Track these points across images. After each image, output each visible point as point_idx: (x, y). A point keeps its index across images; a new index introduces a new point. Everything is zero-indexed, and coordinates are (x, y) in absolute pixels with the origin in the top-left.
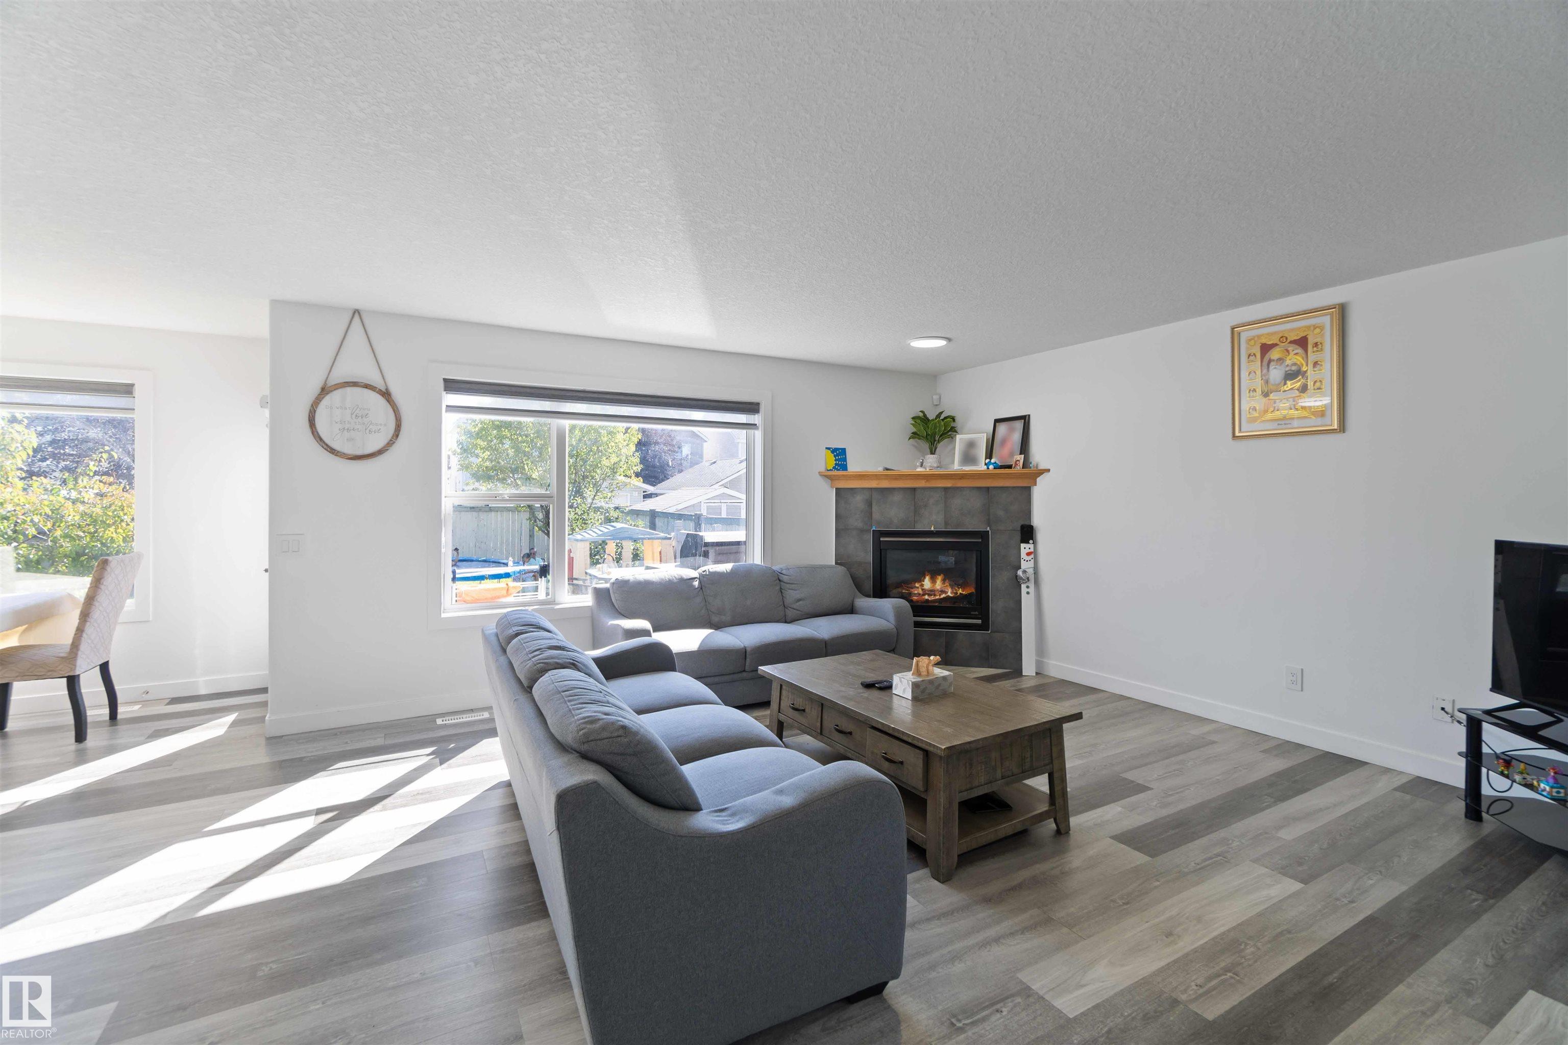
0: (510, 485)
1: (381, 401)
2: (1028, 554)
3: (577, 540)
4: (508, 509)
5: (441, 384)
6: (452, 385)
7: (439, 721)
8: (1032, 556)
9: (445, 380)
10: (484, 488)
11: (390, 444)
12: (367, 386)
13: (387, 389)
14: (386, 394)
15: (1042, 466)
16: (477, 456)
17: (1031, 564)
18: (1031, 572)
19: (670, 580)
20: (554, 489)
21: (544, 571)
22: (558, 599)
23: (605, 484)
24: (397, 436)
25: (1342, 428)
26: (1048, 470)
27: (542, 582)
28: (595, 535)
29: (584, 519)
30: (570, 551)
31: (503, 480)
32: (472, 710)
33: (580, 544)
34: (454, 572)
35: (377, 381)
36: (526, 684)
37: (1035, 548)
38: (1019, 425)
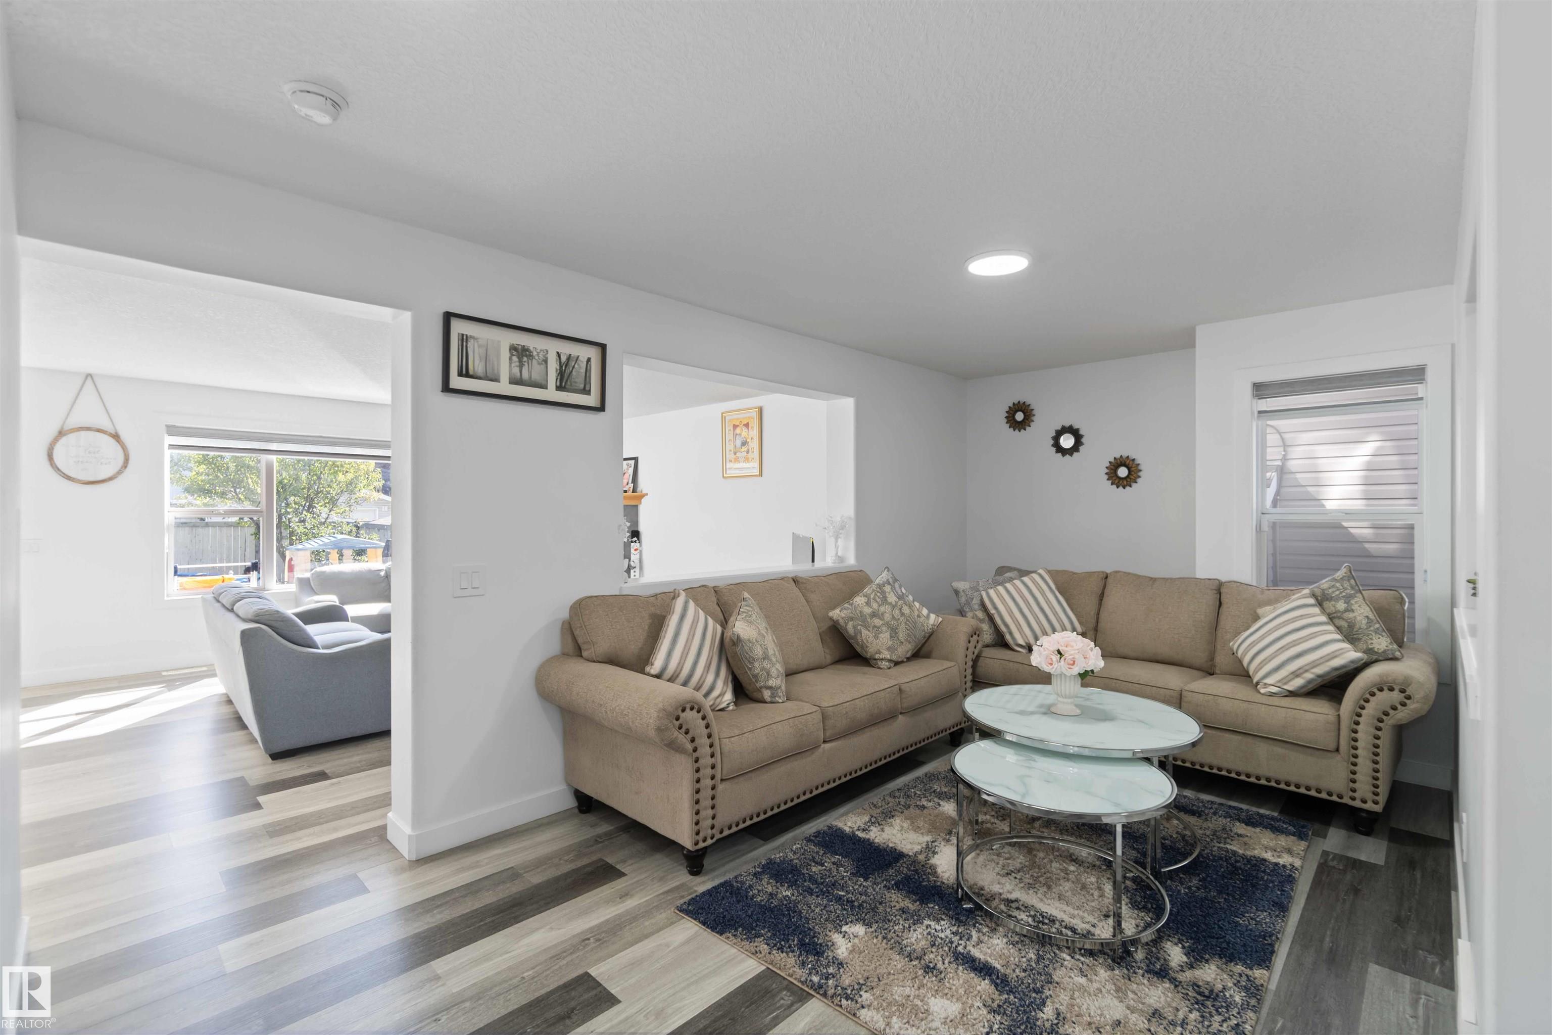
0: (231, 499)
1: (112, 441)
2: (636, 550)
3: (298, 550)
4: (229, 525)
5: (164, 428)
6: (172, 430)
7: (164, 674)
8: (638, 551)
9: (167, 426)
10: (200, 502)
11: (120, 472)
12: (99, 430)
13: (116, 433)
14: (116, 437)
15: (644, 492)
16: (190, 469)
17: (638, 556)
18: (637, 562)
19: (360, 571)
20: (263, 506)
21: (255, 567)
22: (267, 587)
23: (343, 499)
24: (126, 467)
25: (761, 474)
26: (647, 494)
27: (254, 575)
28: (316, 545)
29: (313, 533)
30: (291, 559)
31: (223, 495)
32: (193, 667)
33: (300, 553)
34: (176, 568)
35: (106, 425)
36: (230, 608)
37: (641, 546)
38: (633, 462)
